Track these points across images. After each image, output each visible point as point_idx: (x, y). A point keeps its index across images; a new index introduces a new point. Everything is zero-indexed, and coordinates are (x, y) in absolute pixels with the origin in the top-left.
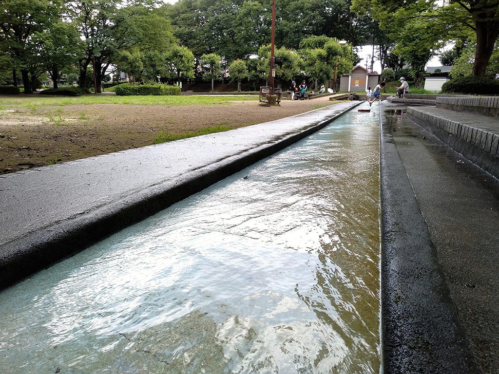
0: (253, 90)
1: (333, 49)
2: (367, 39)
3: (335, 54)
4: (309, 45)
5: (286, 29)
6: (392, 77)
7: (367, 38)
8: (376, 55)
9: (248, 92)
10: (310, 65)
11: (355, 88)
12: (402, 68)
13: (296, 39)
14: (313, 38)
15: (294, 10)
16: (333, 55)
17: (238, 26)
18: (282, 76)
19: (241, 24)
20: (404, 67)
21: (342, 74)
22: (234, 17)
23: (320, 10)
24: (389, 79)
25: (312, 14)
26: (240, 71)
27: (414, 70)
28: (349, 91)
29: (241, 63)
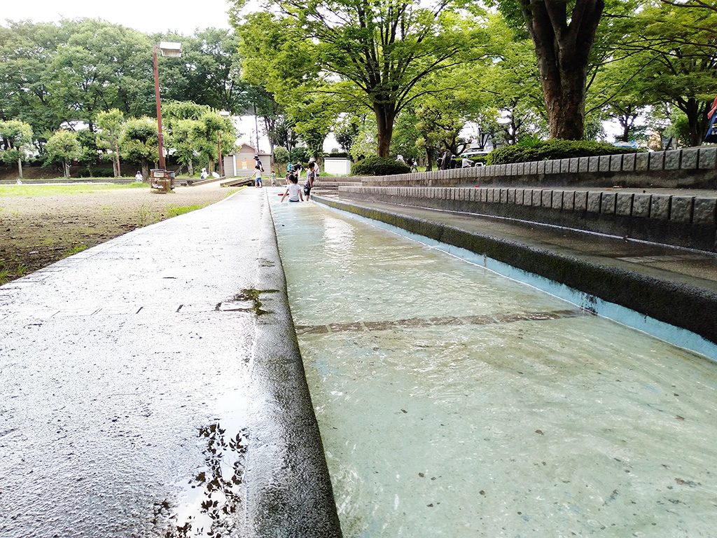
0: (89, 176)
1: (214, 121)
2: (247, 109)
3: (218, 128)
4: (172, 114)
5: (132, 88)
6: (286, 158)
7: (246, 107)
8: (260, 128)
9: (80, 179)
10: (180, 141)
11: (242, 171)
12: (294, 146)
13: (150, 104)
14: (176, 105)
15: (141, 63)
16: (215, 130)
17: (51, 79)
18: (148, 156)
19: (56, 77)
20: (297, 146)
21: (227, 153)
22: (42, 65)
23: (180, 67)
24: (283, 160)
25: (170, 71)
26: (68, 148)
27: (311, 149)
28: (235, 175)
29: (67, 136)
